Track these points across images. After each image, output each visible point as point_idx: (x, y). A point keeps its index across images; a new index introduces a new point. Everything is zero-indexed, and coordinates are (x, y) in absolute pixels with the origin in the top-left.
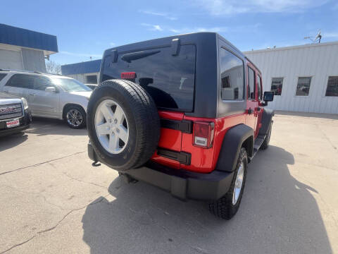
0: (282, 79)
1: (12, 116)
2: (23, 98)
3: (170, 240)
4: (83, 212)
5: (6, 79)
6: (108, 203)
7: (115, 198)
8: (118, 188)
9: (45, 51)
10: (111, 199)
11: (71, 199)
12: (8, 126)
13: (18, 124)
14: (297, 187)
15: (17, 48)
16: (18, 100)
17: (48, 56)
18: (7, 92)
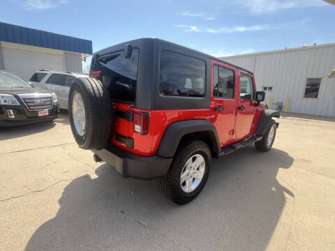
0: (320, 79)
1: (44, 107)
2: (53, 94)
3: (122, 212)
4: (68, 183)
5: (46, 78)
6: (91, 180)
7: (97, 177)
8: (103, 170)
9: (82, 54)
10: (94, 176)
11: (64, 173)
12: (40, 115)
13: (47, 114)
14: (274, 189)
15: (61, 52)
16: (49, 95)
17: (85, 58)
18: (46, 88)
